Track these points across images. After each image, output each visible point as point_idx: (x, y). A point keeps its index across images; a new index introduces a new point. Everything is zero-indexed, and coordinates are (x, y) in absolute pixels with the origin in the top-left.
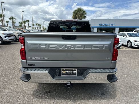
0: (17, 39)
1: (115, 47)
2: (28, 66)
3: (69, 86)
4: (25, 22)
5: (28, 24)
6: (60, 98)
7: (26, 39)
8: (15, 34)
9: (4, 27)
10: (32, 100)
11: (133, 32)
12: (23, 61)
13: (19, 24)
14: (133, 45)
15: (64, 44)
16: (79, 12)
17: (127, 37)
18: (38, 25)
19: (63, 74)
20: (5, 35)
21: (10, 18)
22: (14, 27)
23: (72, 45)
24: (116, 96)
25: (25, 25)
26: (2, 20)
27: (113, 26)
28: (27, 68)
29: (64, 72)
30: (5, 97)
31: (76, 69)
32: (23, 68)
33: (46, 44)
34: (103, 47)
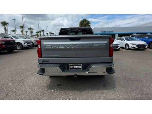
0: (34, 45)
1: (111, 46)
2: (43, 62)
3: (75, 78)
4: (40, 32)
5: (43, 33)
6: (69, 89)
7: (42, 41)
8: (32, 41)
9: (24, 36)
10: (46, 91)
11: (130, 37)
12: (39, 58)
13: (36, 33)
14: (130, 48)
15: (70, 44)
16: (84, 23)
17: (124, 41)
18: (52, 33)
19: (70, 69)
20: (25, 42)
21: (29, 29)
22: (32, 36)
23: (77, 44)
24: (116, 87)
25: (41, 34)
26: (22, 30)
27: (113, 33)
28: (43, 64)
29: (72, 67)
30: (24, 89)
31: (81, 64)
32: (40, 64)
33: (57, 45)
34: (101, 46)
